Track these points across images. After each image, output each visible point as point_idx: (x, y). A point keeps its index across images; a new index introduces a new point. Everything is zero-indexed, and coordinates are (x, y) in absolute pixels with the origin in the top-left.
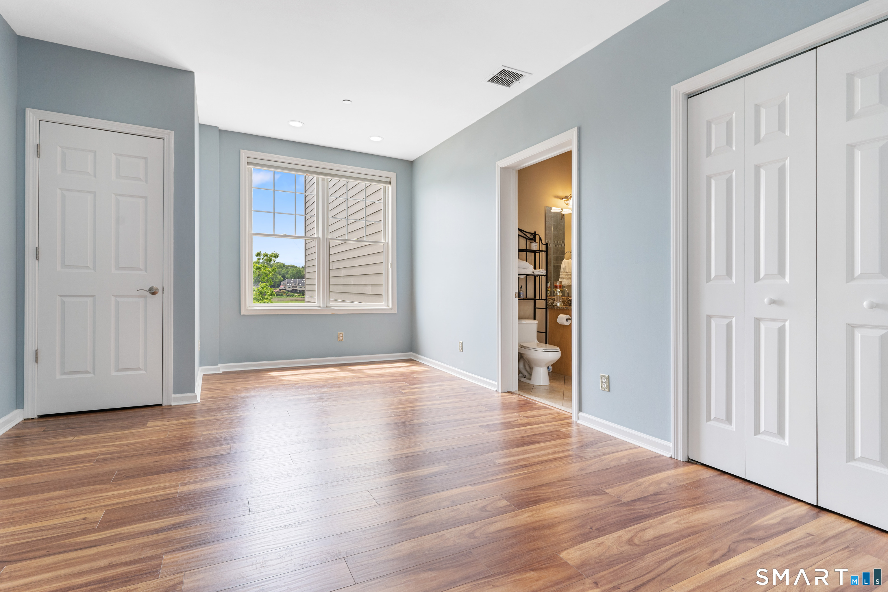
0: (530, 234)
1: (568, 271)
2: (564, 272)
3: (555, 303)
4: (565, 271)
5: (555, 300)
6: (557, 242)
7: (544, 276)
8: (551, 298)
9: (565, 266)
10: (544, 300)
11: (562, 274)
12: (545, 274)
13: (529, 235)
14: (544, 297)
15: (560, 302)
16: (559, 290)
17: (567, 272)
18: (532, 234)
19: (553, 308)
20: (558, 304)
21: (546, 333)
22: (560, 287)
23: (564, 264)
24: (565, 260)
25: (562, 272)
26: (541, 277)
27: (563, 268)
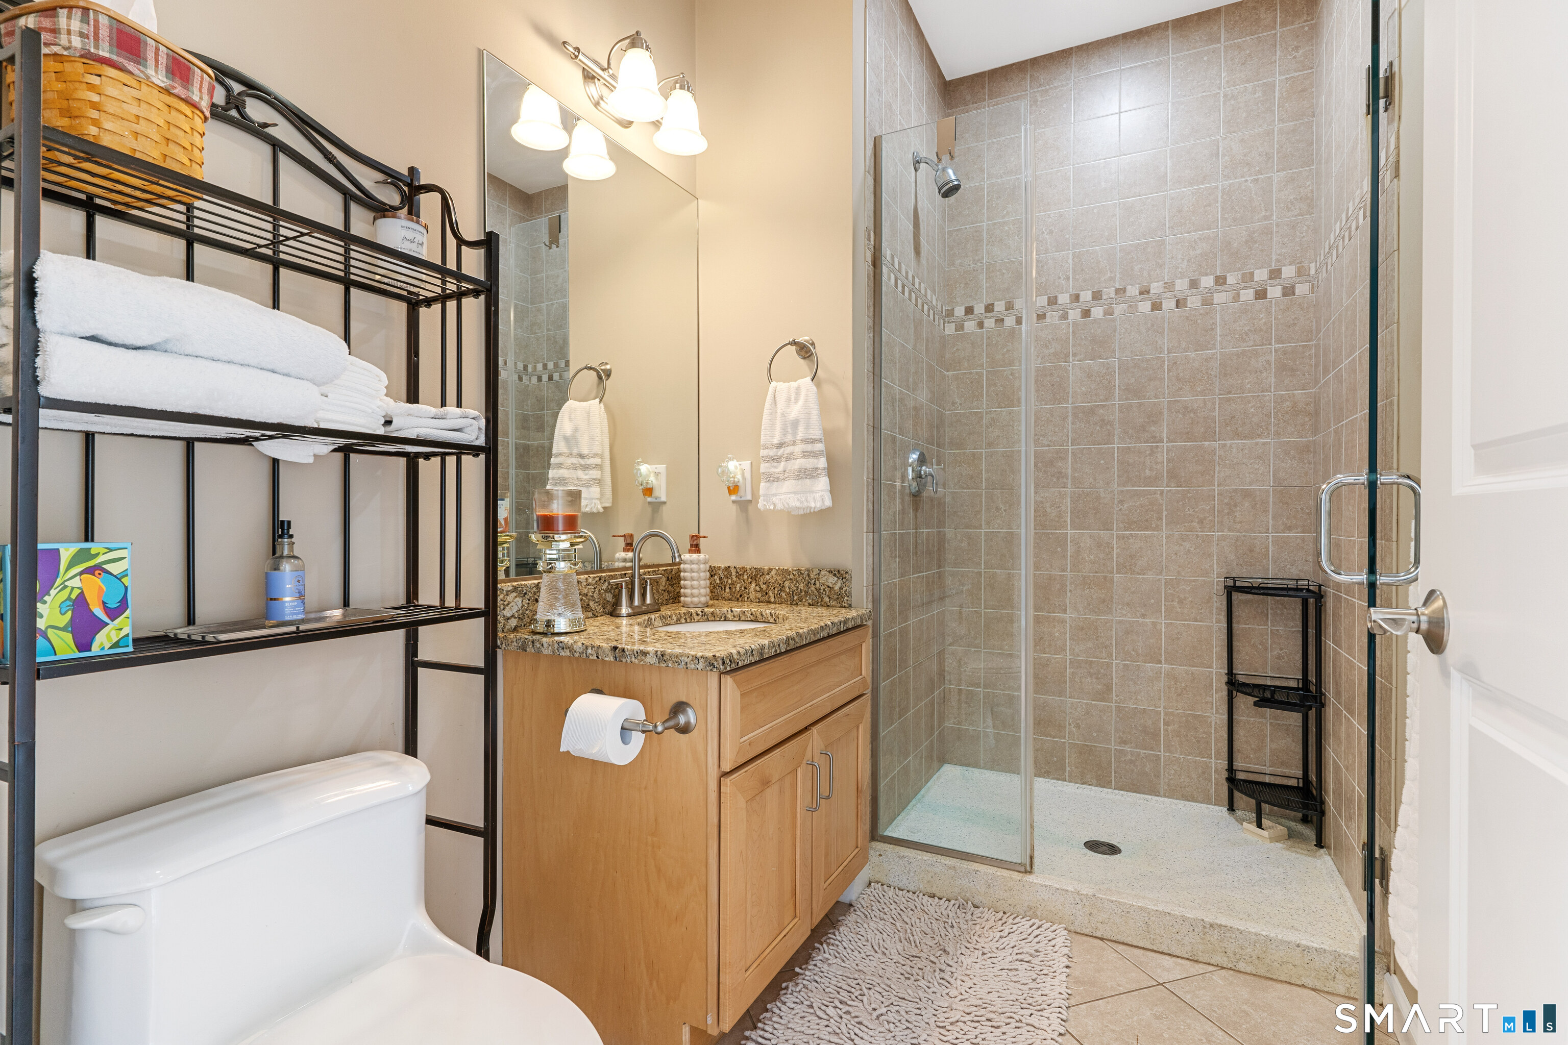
0: (380, 177)
1: (585, 451)
2: (571, 455)
3: (542, 615)
4: (575, 451)
5: (543, 594)
6: (525, 368)
7: (474, 450)
8: (515, 589)
9: (576, 430)
10: (472, 614)
11: (560, 466)
12: (481, 441)
13: (367, 178)
14: (474, 597)
15: (571, 606)
16: (563, 541)
17: (581, 456)
18: (390, 176)
19: (530, 649)
20: (561, 625)
21: (488, 833)
22: (571, 523)
23: (570, 419)
24: (570, 404)
25: (560, 454)
26: (451, 461)
27: (566, 439)
